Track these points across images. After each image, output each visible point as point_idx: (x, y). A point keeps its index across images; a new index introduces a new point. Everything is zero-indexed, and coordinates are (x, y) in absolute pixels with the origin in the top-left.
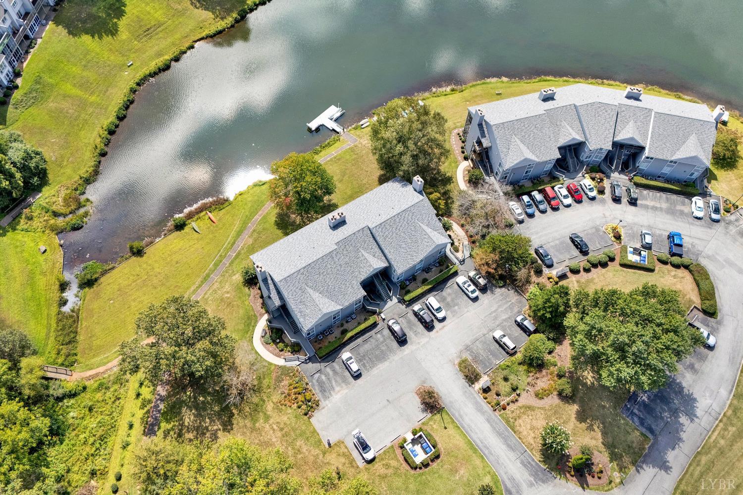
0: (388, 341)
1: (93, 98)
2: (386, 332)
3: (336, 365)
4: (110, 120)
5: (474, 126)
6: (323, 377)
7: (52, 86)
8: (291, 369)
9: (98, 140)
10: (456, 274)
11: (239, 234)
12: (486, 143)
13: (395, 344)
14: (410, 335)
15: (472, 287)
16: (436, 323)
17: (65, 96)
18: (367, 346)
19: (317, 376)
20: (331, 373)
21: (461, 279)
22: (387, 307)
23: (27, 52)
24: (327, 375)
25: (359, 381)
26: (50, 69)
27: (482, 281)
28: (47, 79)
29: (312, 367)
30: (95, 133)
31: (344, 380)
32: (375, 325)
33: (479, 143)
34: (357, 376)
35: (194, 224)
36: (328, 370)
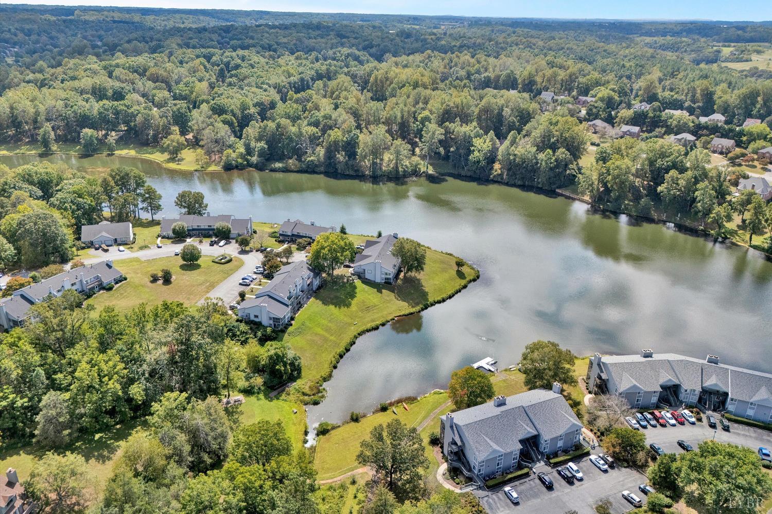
0: (539, 487)
1: (332, 338)
2: (537, 481)
3: (501, 495)
4: (341, 349)
5: (595, 366)
6: (491, 500)
7: (310, 328)
8: (467, 493)
9: (333, 359)
10: (588, 454)
11: (425, 418)
12: (604, 376)
13: (544, 489)
14: (556, 485)
15: (602, 462)
16: (575, 481)
17: (316, 334)
18: (523, 487)
19: (486, 499)
20: (496, 499)
21: (593, 457)
22: (536, 466)
23: (298, 310)
24: (493, 499)
25: (518, 507)
26: (310, 319)
27: (610, 459)
28: (307, 323)
29: (481, 493)
30: (331, 356)
31: (507, 505)
32: (527, 475)
33: (600, 377)
34: (517, 504)
35: (394, 408)
36: (494, 496)
